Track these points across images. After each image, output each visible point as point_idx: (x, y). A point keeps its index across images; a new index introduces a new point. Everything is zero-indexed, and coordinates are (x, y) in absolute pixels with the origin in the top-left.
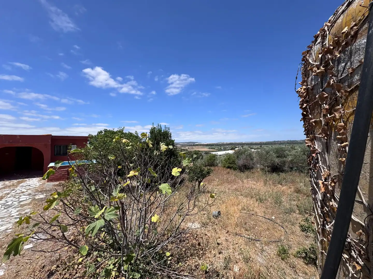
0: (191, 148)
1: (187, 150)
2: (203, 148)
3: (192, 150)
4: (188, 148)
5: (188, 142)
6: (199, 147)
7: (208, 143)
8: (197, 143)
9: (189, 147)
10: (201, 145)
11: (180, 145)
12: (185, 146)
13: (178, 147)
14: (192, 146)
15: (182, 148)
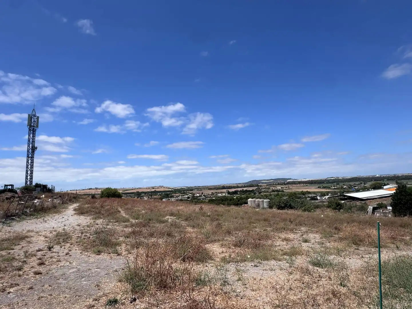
0: (286, 188)
1: (284, 192)
2: (307, 187)
3: (290, 191)
4: (282, 188)
5: (275, 179)
6: (298, 185)
7: (309, 180)
8: (290, 179)
10: (300, 183)
12: (274, 185)
13: (264, 187)
14: (285, 184)
15: (271, 188)
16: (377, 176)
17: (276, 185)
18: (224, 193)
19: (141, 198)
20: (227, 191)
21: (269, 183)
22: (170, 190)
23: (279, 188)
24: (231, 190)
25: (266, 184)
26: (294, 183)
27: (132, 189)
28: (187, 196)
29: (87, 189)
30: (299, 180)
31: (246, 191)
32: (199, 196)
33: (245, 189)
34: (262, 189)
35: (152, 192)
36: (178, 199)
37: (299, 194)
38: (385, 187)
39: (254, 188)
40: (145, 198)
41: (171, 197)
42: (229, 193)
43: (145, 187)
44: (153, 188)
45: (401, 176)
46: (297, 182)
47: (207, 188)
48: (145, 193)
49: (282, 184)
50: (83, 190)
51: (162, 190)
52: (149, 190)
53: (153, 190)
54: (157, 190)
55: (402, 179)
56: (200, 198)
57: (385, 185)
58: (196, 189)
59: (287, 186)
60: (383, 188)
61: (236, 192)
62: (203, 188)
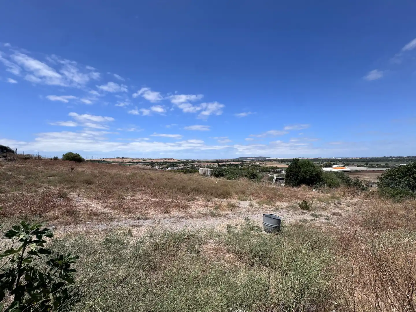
0: (263, 164)
1: (260, 166)
2: (278, 164)
3: (265, 166)
4: (260, 164)
5: (257, 157)
6: (273, 162)
7: (282, 158)
8: (269, 157)
9: (261, 162)
10: (274, 160)
11: (248, 160)
12: (255, 161)
13: (247, 162)
14: (263, 161)
15: (252, 163)
16: (334, 158)
17: (256, 161)
18: (216, 165)
19: (154, 166)
20: (218, 164)
21: (252, 159)
22: (178, 161)
23: (258, 163)
24: (220, 164)
25: (249, 161)
26: (270, 160)
27: (149, 160)
28: (187, 166)
29: (116, 158)
30: (275, 159)
31: (233, 164)
32: (197, 167)
33: (232, 163)
34: (245, 164)
35: (164, 162)
36: (180, 168)
37: (270, 168)
38: (333, 166)
39: (239, 163)
40: (156, 166)
41: (175, 166)
42: (219, 165)
43: (160, 158)
44: (165, 160)
45: (351, 159)
46: (273, 160)
47: (205, 161)
48: (158, 163)
49: (261, 161)
50: (113, 158)
51: (172, 161)
52: (162, 161)
53: (165, 161)
54: (167, 161)
55: (350, 162)
56: (197, 168)
57: (334, 164)
58: (197, 161)
59: (264, 163)
60: (332, 167)
61: (224, 165)
62: (203, 161)
